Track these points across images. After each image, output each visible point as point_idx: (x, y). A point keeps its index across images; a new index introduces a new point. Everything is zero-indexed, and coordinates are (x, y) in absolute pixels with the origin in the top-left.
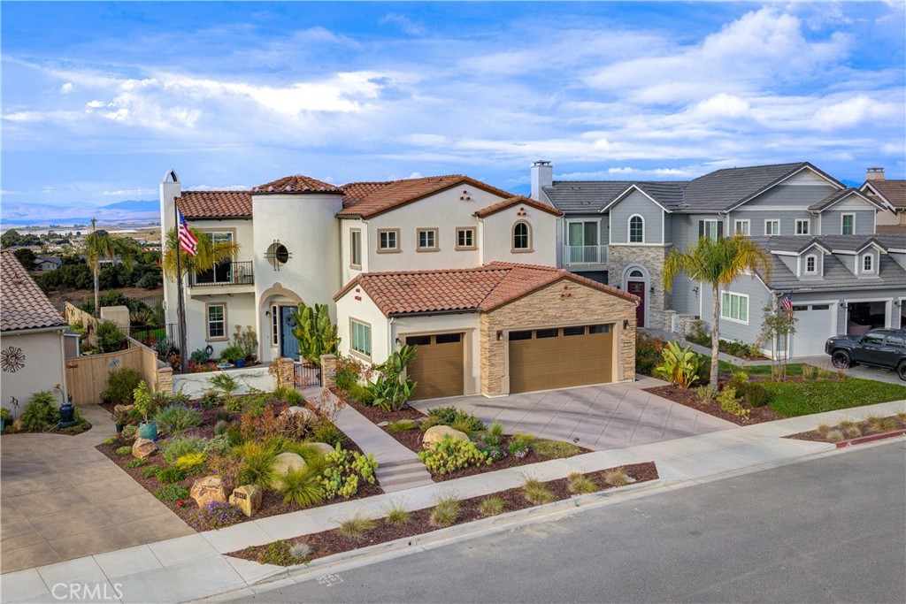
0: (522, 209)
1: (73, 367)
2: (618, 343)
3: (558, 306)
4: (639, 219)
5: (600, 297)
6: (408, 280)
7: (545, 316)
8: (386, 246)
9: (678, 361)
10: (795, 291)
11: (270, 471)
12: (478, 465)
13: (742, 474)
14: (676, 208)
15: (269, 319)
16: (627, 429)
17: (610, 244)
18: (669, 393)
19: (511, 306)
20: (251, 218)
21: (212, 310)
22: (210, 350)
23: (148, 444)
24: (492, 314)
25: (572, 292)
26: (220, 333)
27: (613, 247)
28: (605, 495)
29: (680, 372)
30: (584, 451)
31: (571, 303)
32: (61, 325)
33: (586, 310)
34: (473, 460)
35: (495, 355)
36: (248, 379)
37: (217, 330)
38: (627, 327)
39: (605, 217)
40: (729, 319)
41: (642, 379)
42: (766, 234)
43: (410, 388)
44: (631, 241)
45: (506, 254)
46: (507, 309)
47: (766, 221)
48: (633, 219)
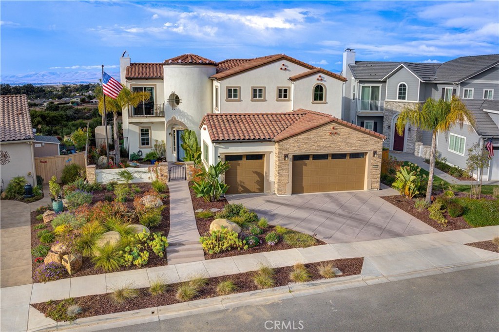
0: (320, 76)
1: (44, 162)
2: (369, 165)
3: (327, 140)
4: (404, 86)
5: (357, 135)
6: (234, 119)
7: (319, 146)
8: (232, 97)
9: (406, 181)
10: (495, 137)
11: (94, 244)
12: (239, 249)
13: (424, 275)
14: (429, 79)
15: (171, 137)
16: (357, 227)
17: (386, 100)
18: (397, 201)
19: (295, 138)
20: (163, 79)
21: (142, 130)
22: (141, 153)
23: (51, 214)
24: (281, 144)
25: (338, 131)
26: (148, 144)
27: (388, 102)
28: (313, 285)
29: (407, 187)
30: (319, 242)
31: (337, 138)
32: (29, 139)
33: (347, 143)
34: (235, 246)
35: (282, 169)
36: (141, 174)
37: (145, 142)
38: (376, 156)
39: (384, 84)
40: (453, 151)
41: (385, 188)
42: (483, 98)
43: (222, 188)
44: (399, 99)
45: (309, 104)
46: (291, 140)
47: (484, 90)
48: (401, 86)
